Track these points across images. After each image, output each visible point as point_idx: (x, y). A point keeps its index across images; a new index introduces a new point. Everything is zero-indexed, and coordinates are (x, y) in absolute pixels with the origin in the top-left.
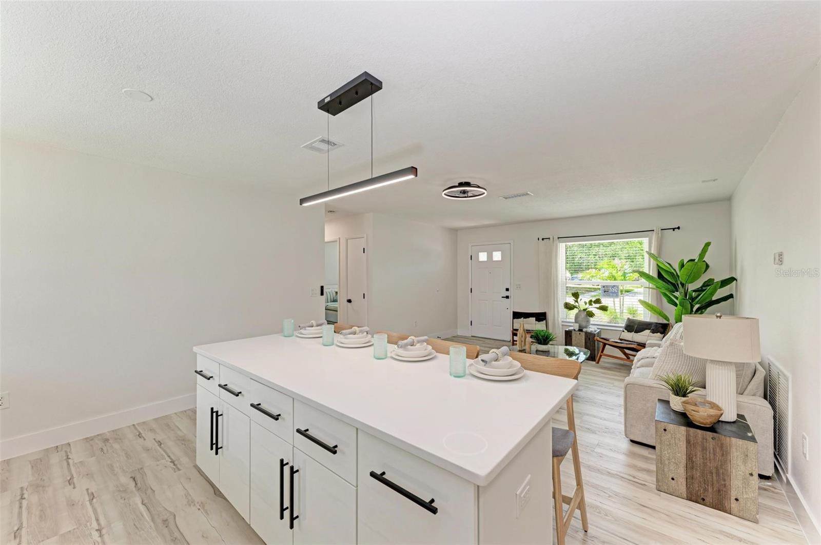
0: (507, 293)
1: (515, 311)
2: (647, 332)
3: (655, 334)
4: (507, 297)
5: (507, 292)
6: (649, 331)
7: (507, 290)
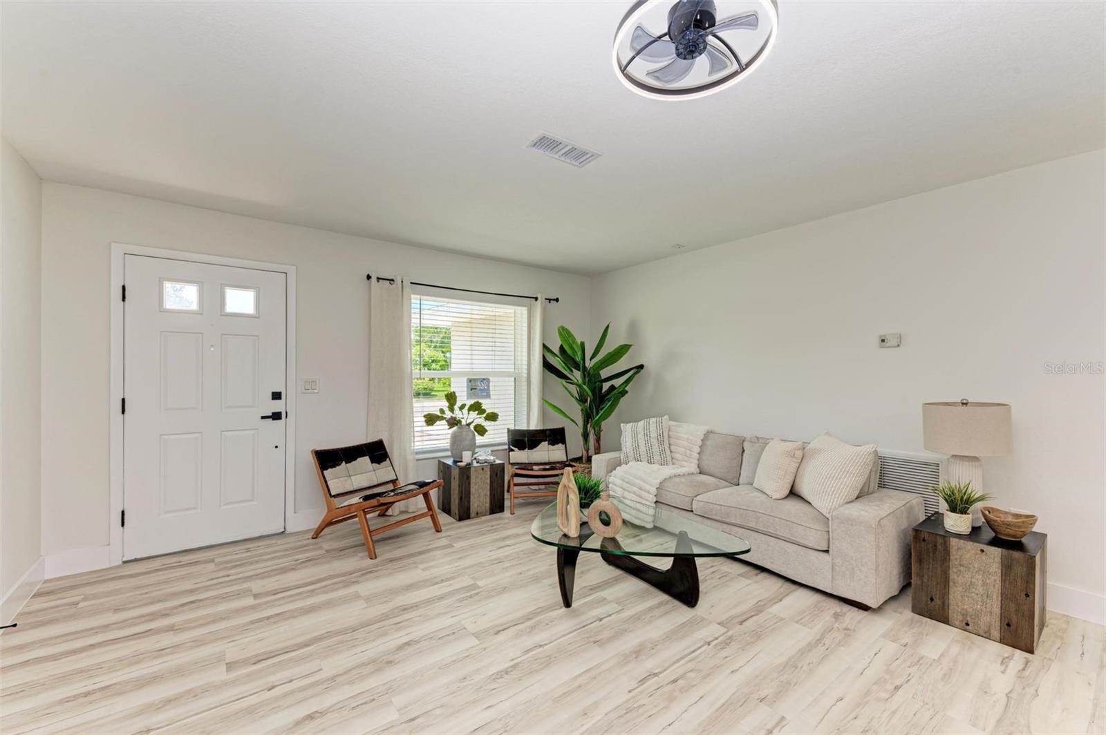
0: (278, 406)
1: (318, 449)
2: (544, 445)
3: (556, 446)
4: (276, 416)
5: (277, 401)
6: (547, 442)
7: (277, 396)
